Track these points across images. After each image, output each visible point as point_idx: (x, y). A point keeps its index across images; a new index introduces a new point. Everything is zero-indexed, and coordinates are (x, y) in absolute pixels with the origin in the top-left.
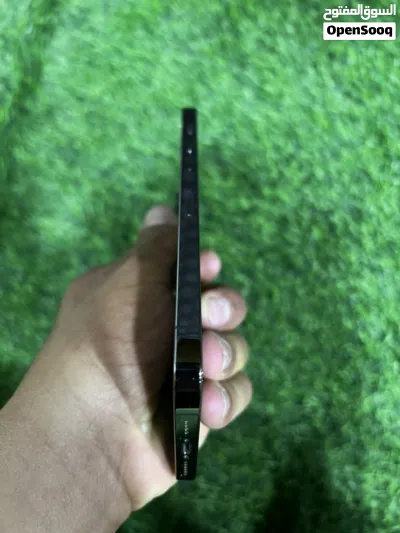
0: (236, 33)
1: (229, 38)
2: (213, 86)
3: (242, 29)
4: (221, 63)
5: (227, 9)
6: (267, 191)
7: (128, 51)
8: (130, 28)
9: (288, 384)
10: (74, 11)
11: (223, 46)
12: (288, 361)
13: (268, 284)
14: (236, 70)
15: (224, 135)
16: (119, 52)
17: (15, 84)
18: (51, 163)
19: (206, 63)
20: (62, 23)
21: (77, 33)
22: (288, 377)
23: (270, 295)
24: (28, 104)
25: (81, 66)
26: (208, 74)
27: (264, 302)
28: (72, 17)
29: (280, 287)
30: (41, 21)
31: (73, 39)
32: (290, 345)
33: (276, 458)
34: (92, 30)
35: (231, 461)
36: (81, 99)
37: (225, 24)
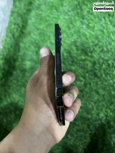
0: (82, 10)
1: (79, 11)
2: (75, 25)
3: (83, 8)
4: (77, 18)
5: (79, 3)
6: (90, 54)
7: (51, 16)
8: (52, 9)
9: (95, 109)
10: (36, 5)
11: (78, 13)
12: (95, 103)
13: (90, 81)
14: (81, 20)
15: (78, 38)
16: (49, 16)
17: (21, 25)
18: (30, 47)
19: (73, 18)
20: (33, 9)
21: (37, 11)
22: (95, 107)
23: (90, 84)
24: (24, 31)
25: (38, 20)
26: (73, 21)
27: (88, 86)
28: (36, 6)
29: (93, 82)
30: (28, 8)
31: (36, 13)
32: (96, 98)
33: (91, 131)
34: (41, 10)
35: (78, 131)
36: (38, 29)
37: (78, 7)
